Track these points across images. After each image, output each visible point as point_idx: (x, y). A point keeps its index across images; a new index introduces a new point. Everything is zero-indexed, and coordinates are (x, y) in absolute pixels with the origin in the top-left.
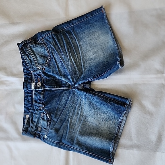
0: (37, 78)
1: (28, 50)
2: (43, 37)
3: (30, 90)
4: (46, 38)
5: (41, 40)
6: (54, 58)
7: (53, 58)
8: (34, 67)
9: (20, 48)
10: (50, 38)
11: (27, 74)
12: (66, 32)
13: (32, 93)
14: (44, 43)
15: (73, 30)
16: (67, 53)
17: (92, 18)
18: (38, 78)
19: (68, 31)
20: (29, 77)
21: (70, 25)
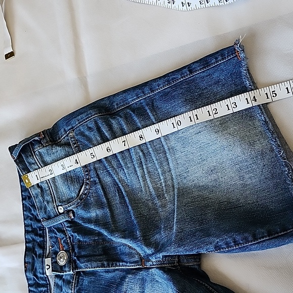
0: (54, 240)
1: (33, 162)
2: (73, 128)
3: (42, 276)
4: (80, 130)
5: (67, 136)
6: (100, 181)
7: (98, 181)
8: (49, 209)
9: (14, 158)
10: (90, 129)
11: (34, 231)
12: (134, 112)
13: (47, 285)
14: (75, 144)
15: (153, 106)
16: (137, 169)
17: (205, 74)
18: (56, 238)
19: (139, 109)
20: (39, 239)
21: (143, 92)
